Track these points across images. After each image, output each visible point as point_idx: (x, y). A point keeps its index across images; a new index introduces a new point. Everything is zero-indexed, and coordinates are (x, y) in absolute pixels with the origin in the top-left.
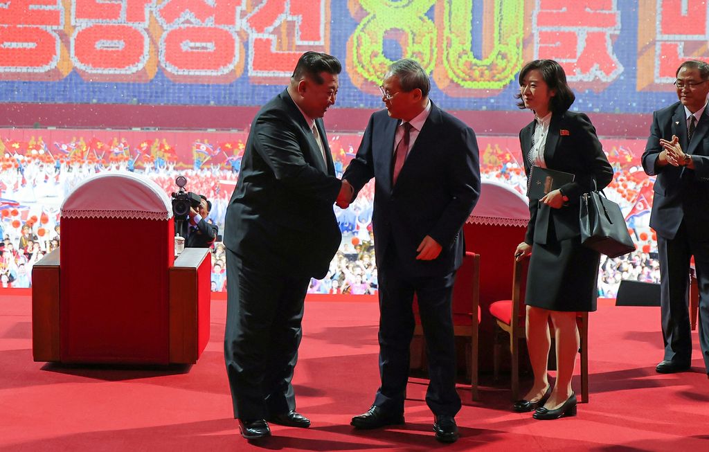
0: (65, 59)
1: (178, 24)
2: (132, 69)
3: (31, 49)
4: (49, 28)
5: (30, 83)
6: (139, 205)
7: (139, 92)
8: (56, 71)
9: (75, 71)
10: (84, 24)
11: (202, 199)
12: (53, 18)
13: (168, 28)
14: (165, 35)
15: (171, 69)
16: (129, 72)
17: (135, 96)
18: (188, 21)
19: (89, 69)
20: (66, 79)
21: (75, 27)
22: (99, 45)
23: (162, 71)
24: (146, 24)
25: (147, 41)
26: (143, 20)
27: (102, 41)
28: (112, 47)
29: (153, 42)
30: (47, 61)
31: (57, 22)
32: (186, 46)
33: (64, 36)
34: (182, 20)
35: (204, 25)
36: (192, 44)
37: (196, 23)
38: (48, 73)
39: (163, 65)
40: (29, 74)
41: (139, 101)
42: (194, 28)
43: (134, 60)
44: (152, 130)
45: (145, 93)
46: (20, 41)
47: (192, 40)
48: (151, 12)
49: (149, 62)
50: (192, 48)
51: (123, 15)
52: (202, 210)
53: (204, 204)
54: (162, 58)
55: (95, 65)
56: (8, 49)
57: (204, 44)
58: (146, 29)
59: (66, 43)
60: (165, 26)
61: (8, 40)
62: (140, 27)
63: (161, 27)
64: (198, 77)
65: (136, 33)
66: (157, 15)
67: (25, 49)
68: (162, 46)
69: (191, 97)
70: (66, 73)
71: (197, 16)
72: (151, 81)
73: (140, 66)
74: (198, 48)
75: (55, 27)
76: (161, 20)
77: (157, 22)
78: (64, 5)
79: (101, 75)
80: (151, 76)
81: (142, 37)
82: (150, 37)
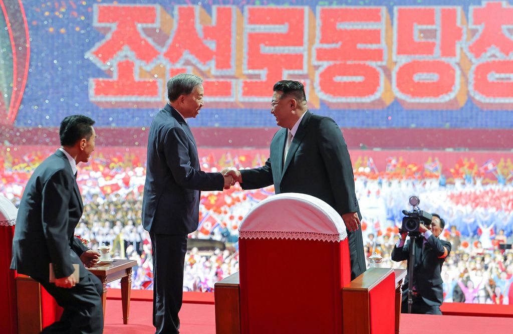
0: (388, 90)
1: (485, 58)
2: (445, 98)
3: (360, 83)
4: (373, 64)
5: (358, 111)
6: (311, 227)
7: (452, 118)
8: (380, 101)
9: (397, 101)
10: (404, 60)
11: (434, 217)
12: (377, 55)
13: (476, 62)
14: (473, 68)
15: (478, 97)
16: (442, 101)
17: (447, 122)
18: (494, 56)
19: (409, 99)
20: (389, 107)
21: (396, 63)
22: (417, 78)
23: (471, 99)
24: (457, 59)
25: (458, 73)
26: (454, 55)
27: (420, 74)
28: (428, 79)
29: (464, 75)
30: (372, 91)
31: (380, 58)
32: (493, 77)
33: (387, 71)
34: (488, 54)
35: (508, 59)
36: (498, 76)
37: (501, 56)
38: (373, 103)
39: (472, 94)
40: (358, 104)
41: (451, 125)
42: (499, 62)
43: (448, 89)
44: (462, 150)
45: (457, 118)
46: (350, 75)
47: (497, 72)
48: (462, 49)
49: (460, 91)
50: (497, 79)
51: (437, 51)
52: (434, 227)
53: (437, 221)
54: (471, 88)
55: (414, 95)
56: (340, 83)
57: (508, 75)
58: (458, 64)
59: (389, 76)
60: (474, 60)
61: (340, 74)
62: (452, 61)
63: (470, 61)
64: (503, 104)
65: (448, 67)
66: (466, 50)
67: (354, 83)
68: (471, 77)
69: (497, 122)
70: (388, 102)
71: (502, 50)
72: (462, 108)
73: (452, 95)
74: (502, 79)
75: (379, 63)
76: (470, 55)
77: (466, 56)
78: (387, 44)
79: (419, 104)
80: (462, 103)
81: (454, 71)
82: (461, 70)
